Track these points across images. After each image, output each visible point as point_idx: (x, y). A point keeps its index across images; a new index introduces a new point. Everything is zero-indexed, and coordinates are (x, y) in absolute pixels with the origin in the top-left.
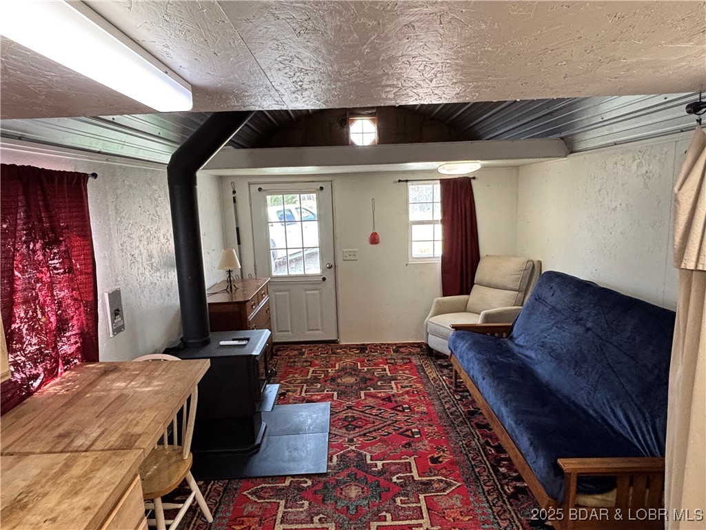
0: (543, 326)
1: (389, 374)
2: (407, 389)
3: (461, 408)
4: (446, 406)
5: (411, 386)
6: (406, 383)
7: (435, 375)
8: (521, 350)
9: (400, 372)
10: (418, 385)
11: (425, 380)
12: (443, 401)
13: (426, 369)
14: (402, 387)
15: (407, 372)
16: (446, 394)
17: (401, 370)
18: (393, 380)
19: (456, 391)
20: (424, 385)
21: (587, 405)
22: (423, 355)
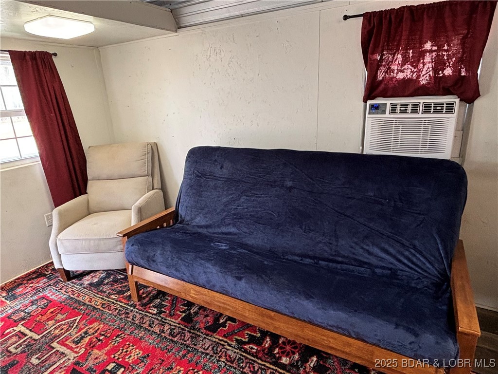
0: (225, 200)
1: (36, 337)
2: (87, 340)
3: (174, 322)
4: (157, 329)
5: (86, 333)
6: (74, 334)
7: (100, 301)
8: (210, 230)
9: (50, 323)
10: (95, 325)
11: (96, 315)
12: (146, 326)
13: (80, 299)
14: (77, 343)
15: (60, 317)
16: (139, 316)
17: (49, 319)
18: (52, 340)
19: (144, 305)
20: (100, 320)
21: (331, 255)
22: (57, 283)
